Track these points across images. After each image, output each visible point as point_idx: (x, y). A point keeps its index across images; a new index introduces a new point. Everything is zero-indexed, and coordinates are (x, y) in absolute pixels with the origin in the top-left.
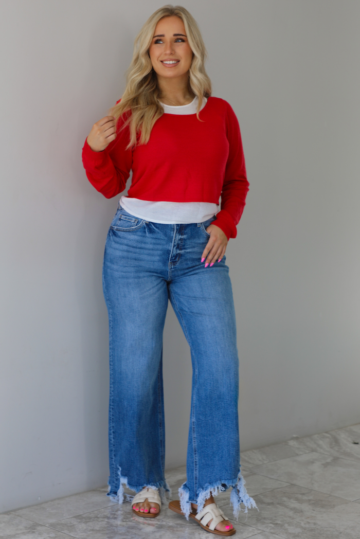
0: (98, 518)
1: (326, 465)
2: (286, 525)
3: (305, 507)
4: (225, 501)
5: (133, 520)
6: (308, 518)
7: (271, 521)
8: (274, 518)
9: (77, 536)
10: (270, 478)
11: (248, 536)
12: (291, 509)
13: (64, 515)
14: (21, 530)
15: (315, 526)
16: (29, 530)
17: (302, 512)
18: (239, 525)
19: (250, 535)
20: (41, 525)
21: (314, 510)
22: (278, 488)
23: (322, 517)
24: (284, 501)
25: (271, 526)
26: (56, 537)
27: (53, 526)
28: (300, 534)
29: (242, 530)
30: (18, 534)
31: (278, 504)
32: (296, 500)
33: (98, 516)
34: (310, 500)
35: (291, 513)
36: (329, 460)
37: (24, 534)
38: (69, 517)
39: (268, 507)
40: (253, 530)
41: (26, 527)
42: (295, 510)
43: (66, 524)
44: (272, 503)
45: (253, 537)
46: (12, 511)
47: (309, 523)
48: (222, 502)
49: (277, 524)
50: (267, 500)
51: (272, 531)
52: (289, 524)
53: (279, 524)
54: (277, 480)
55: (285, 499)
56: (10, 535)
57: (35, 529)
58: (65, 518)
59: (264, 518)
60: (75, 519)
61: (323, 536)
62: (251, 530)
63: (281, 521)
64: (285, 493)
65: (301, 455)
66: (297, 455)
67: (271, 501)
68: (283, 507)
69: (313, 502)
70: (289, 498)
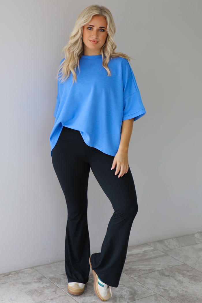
2: (170, 291)
3: (186, 280)
4: (144, 272)
5: (92, 279)
6: (184, 287)
7: (163, 288)
8: (166, 286)
9: (60, 287)
10: (175, 259)
11: (147, 296)
12: (177, 281)
14: (34, 279)
15: (185, 293)
16: (38, 280)
18: (145, 288)
19: (149, 296)
20: (45, 278)
21: (189, 283)
22: (175, 266)
23: (192, 287)
24: (176, 275)
25: (161, 291)
26: (49, 286)
27: (51, 278)
28: (175, 298)
29: (145, 292)
30: (32, 282)
31: (172, 276)
32: (182, 275)
35: (176, 283)
37: (35, 282)
38: (60, 274)
39: (166, 278)
40: (152, 292)
41: (37, 278)
42: (179, 282)
43: (57, 279)
44: (169, 276)
45: (149, 297)
46: (35, 267)
47: (183, 291)
48: (143, 272)
49: (166, 290)
50: (167, 273)
51: (161, 294)
52: (172, 290)
54: (178, 260)
55: (177, 273)
56: (28, 282)
57: (41, 280)
58: (58, 274)
59: (160, 285)
61: (187, 301)
62: (150, 292)
63: (168, 288)
64: (178, 269)
68: (174, 279)
69: (191, 277)
70: (179, 273)
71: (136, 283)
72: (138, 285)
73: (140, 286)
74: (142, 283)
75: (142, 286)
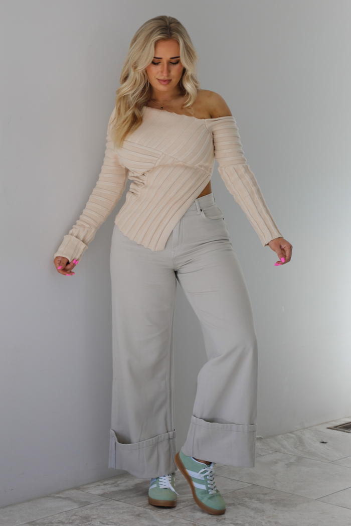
0: (52, 523)
1: (289, 465)
3: (267, 507)
4: (185, 503)
5: (89, 524)
6: (270, 517)
7: (231, 522)
8: (235, 519)
10: (232, 480)
12: (253, 509)
13: (17, 522)
17: (263, 511)
21: (276, 510)
22: (239, 489)
23: (283, 516)
24: (246, 502)
31: (239, 504)
32: (257, 500)
33: (53, 522)
34: (271, 500)
35: (252, 513)
36: (292, 460)
38: (21, 524)
39: (229, 507)
42: (256, 510)
44: (233, 504)
47: (270, 522)
48: (182, 504)
50: (228, 501)
52: (250, 523)
53: (240, 524)
54: (239, 481)
55: (246, 499)
60: (28, 525)
63: (241, 521)
64: (246, 493)
65: (264, 455)
66: (261, 455)
67: (232, 502)
68: (244, 508)
69: (275, 501)
70: (250, 498)
71: (178, 520)
72: (183, 523)
73: (186, 524)
74: (189, 519)
75: (190, 524)
